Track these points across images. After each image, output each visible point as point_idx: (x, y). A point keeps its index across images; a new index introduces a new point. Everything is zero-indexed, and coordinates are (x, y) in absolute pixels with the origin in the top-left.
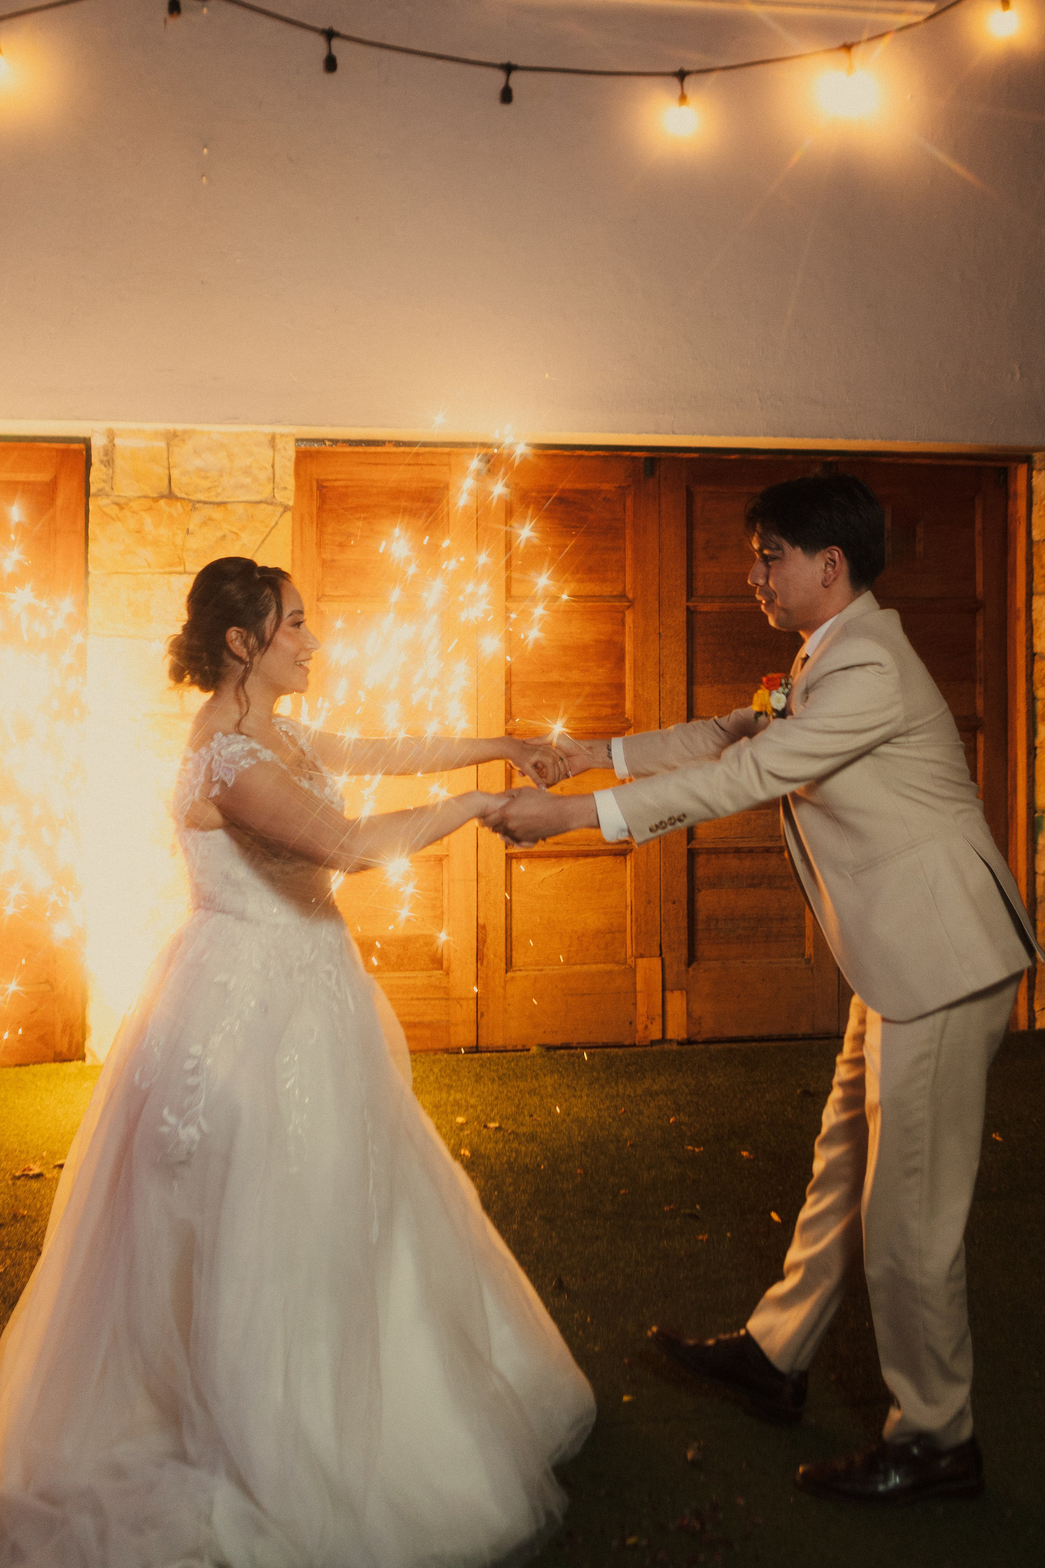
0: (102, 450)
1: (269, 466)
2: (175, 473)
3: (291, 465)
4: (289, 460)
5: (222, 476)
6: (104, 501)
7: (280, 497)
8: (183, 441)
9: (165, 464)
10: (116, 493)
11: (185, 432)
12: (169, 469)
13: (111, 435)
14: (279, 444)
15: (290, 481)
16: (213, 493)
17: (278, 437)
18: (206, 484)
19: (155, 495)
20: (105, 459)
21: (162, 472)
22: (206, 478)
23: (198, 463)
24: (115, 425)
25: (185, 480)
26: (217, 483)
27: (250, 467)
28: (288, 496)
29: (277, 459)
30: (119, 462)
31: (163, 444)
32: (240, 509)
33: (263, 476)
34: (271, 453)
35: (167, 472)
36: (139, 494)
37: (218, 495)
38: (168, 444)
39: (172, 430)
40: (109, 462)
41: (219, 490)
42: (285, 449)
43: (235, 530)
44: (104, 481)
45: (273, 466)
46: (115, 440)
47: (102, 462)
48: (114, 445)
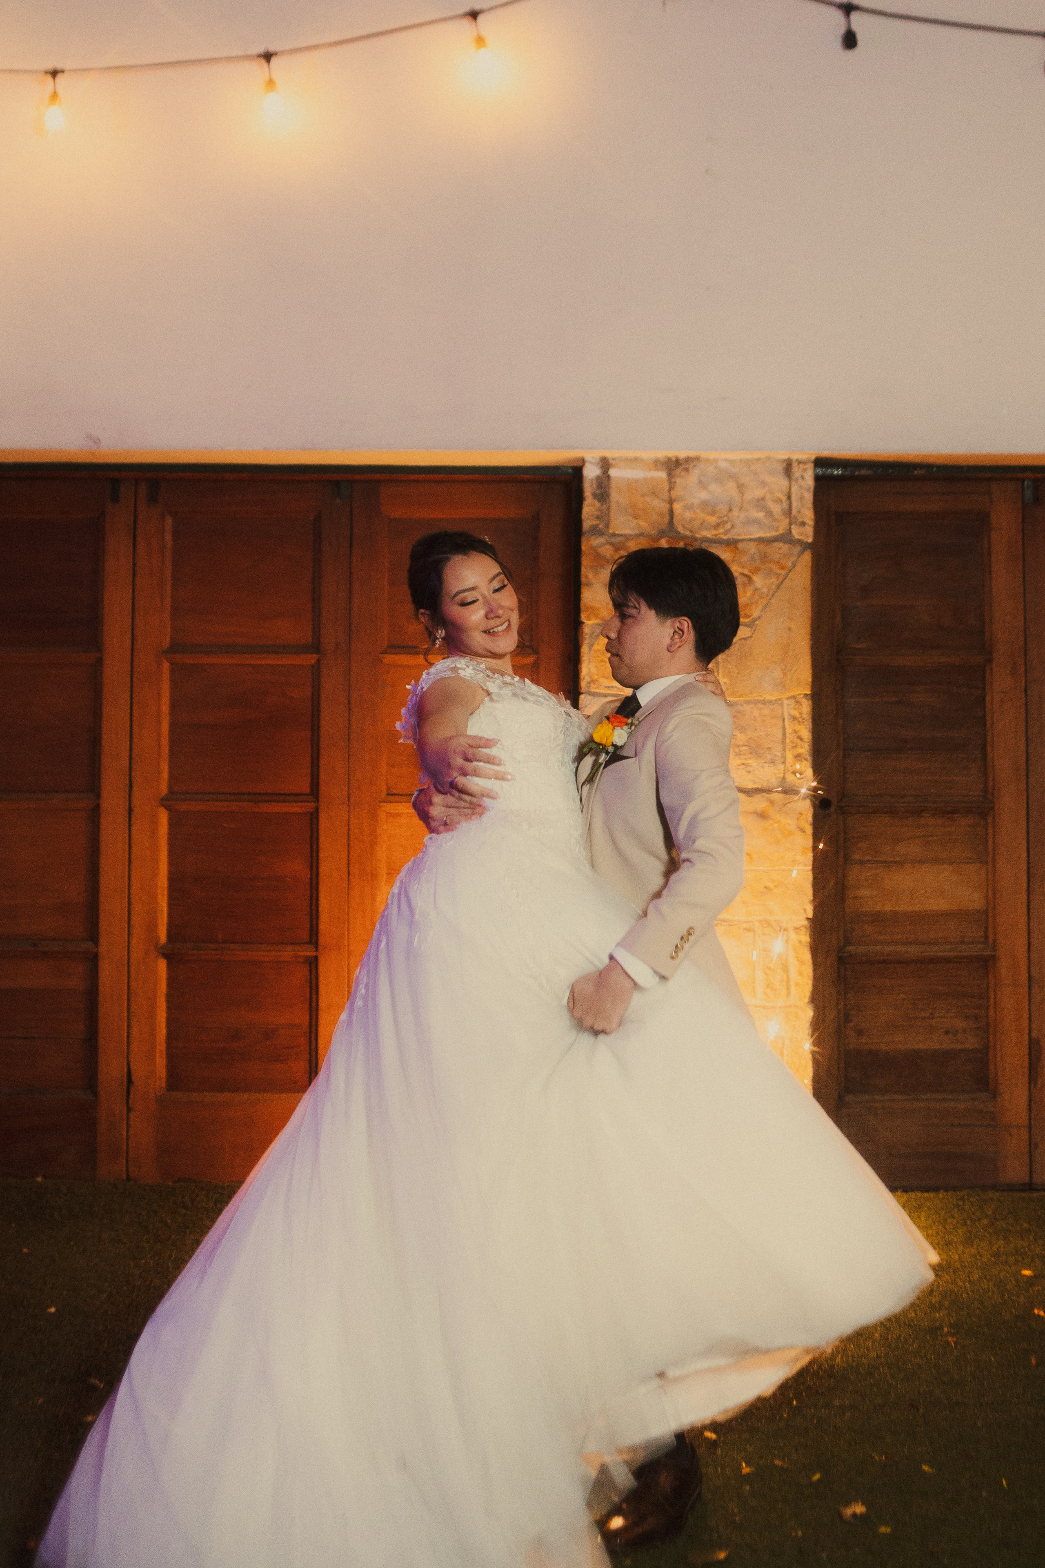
0: (594, 482)
1: (784, 498)
2: (677, 507)
3: (809, 497)
4: (808, 490)
5: (730, 510)
6: (597, 541)
7: (796, 532)
8: (687, 470)
9: (666, 496)
10: (611, 531)
11: (688, 460)
12: (671, 502)
13: (605, 464)
14: (797, 471)
15: (808, 515)
16: (721, 530)
17: (795, 464)
18: (713, 520)
19: (653, 532)
20: (598, 492)
21: (663, 506)
22: (713, 513)
23: (703, 495)
24: (609, 454)
25: (688, 515)
26: (725, 519)
27: (763, 499)
28: (807, 534)
29: (794, 489)
30: (615, 496)
31: (663, 475)
32: (753, 548)
33: (776, 509)
34: (784, 483)
35: (668, 506)
36: (636, 532)
37: (725, 533)
38: (670, 475)
39: (674, 459)
40: (603, 495)
41: (728, 526)
42: (803, 477)
43: (746, 572)
44: (598, 518)
45: (789, 497)
46: (610, 470)
47: (595, 495)
48: (609, 477)
